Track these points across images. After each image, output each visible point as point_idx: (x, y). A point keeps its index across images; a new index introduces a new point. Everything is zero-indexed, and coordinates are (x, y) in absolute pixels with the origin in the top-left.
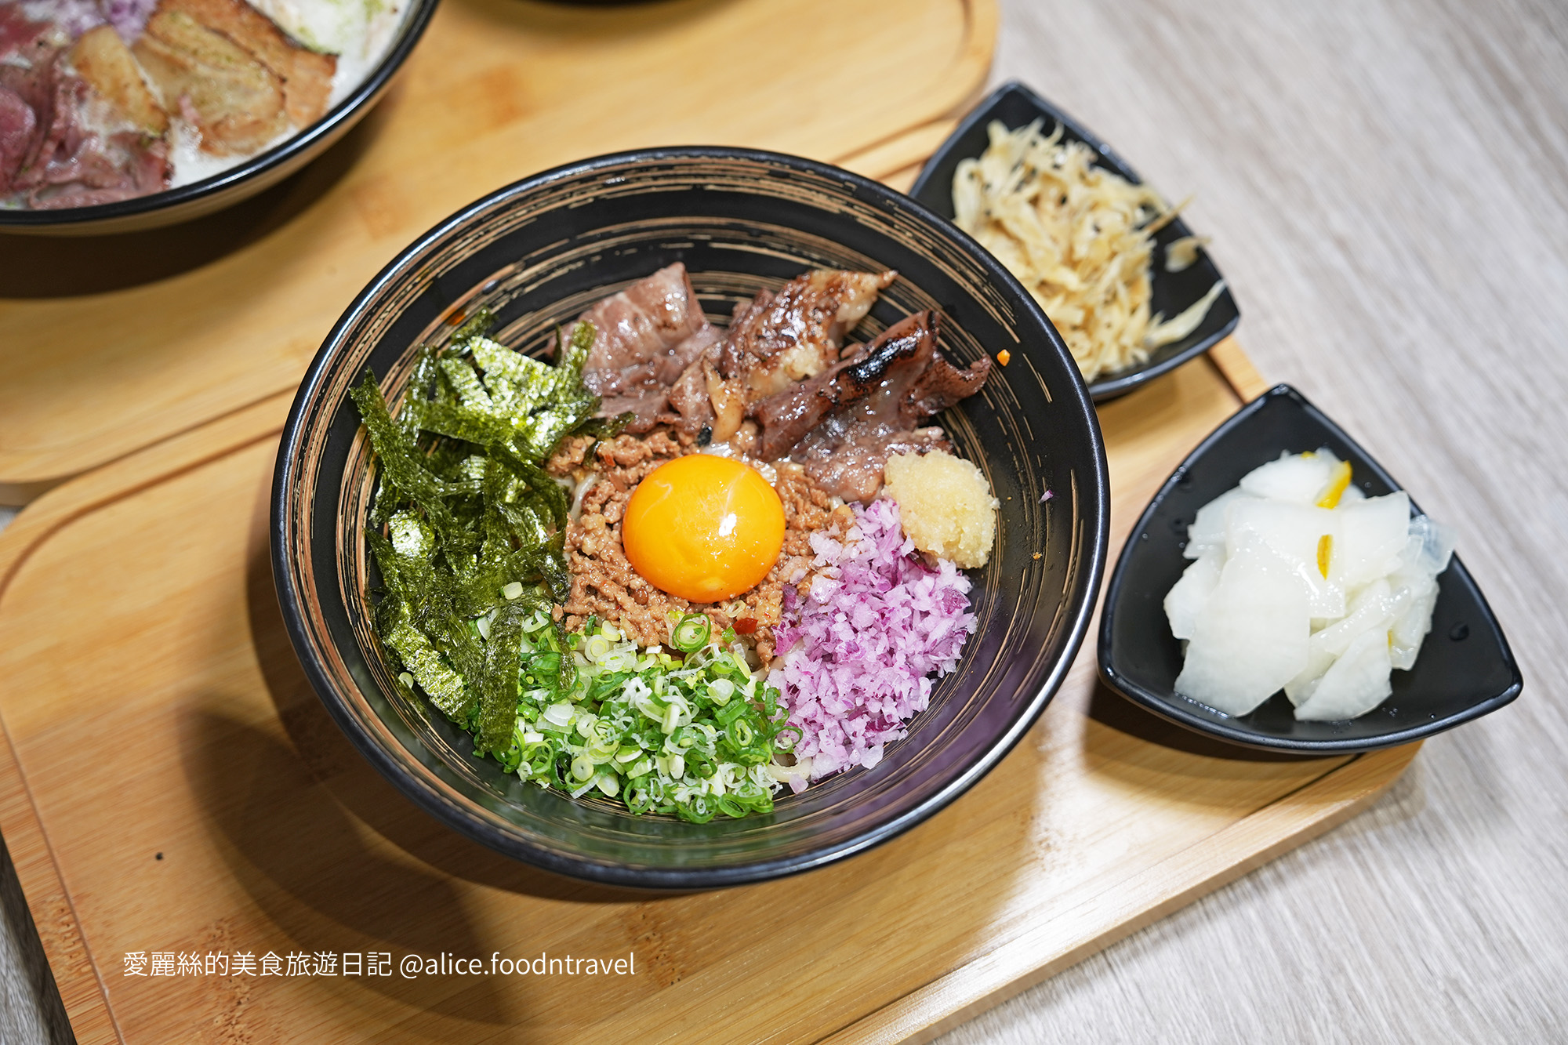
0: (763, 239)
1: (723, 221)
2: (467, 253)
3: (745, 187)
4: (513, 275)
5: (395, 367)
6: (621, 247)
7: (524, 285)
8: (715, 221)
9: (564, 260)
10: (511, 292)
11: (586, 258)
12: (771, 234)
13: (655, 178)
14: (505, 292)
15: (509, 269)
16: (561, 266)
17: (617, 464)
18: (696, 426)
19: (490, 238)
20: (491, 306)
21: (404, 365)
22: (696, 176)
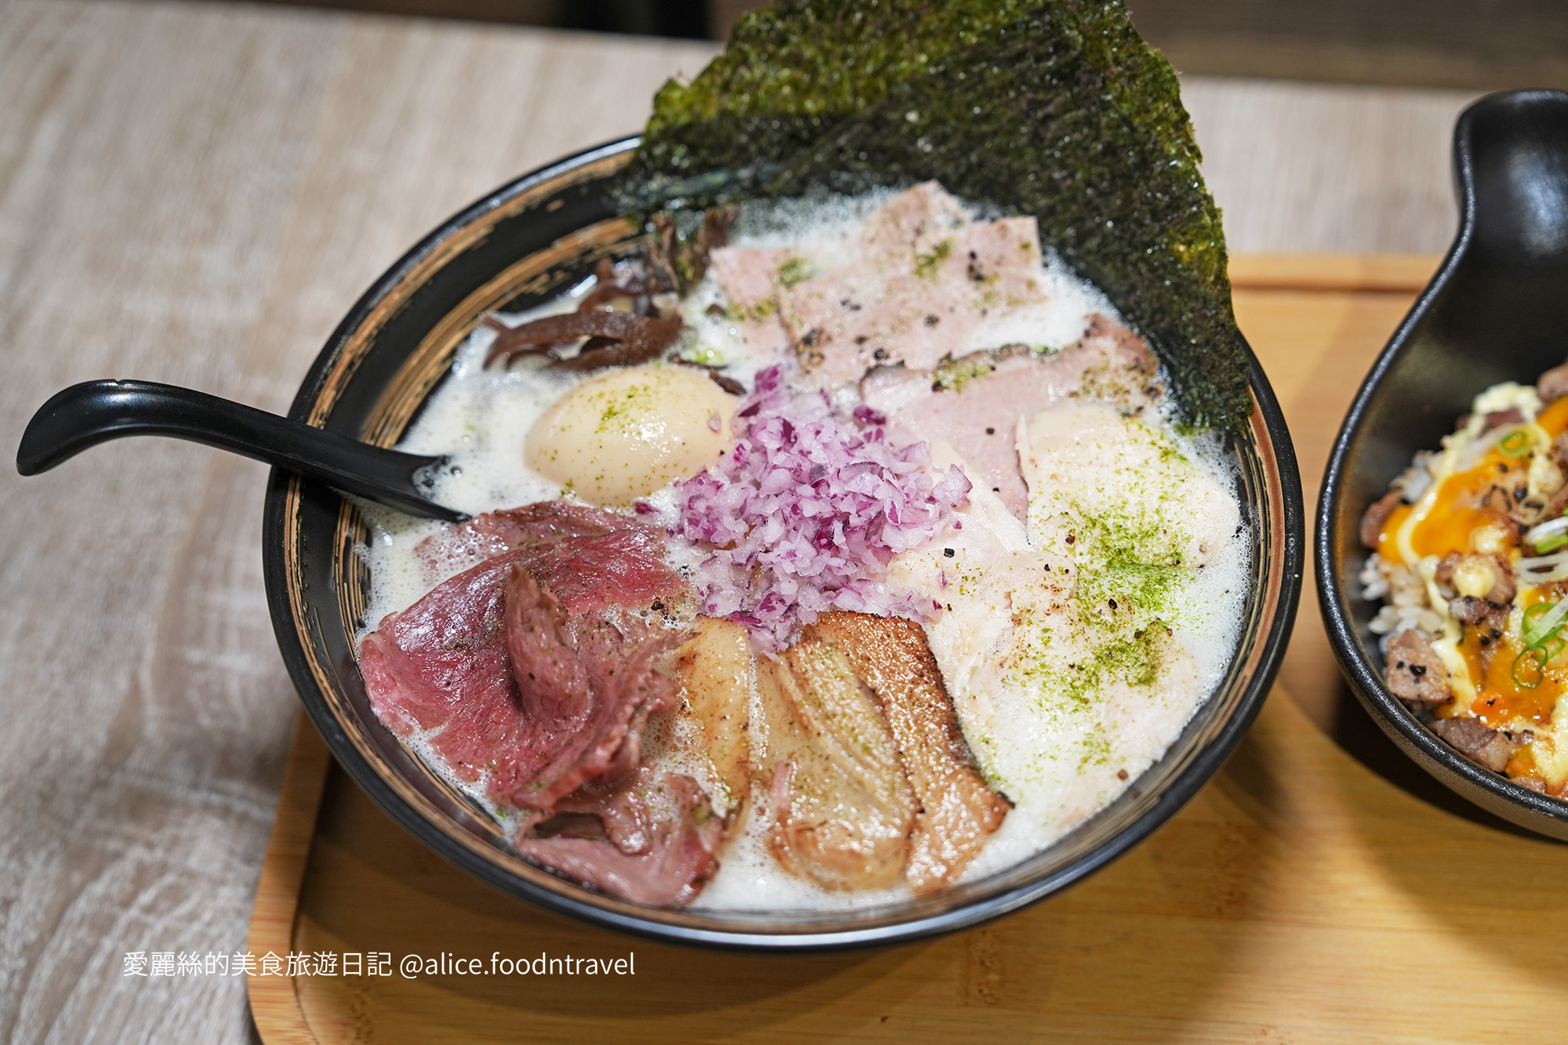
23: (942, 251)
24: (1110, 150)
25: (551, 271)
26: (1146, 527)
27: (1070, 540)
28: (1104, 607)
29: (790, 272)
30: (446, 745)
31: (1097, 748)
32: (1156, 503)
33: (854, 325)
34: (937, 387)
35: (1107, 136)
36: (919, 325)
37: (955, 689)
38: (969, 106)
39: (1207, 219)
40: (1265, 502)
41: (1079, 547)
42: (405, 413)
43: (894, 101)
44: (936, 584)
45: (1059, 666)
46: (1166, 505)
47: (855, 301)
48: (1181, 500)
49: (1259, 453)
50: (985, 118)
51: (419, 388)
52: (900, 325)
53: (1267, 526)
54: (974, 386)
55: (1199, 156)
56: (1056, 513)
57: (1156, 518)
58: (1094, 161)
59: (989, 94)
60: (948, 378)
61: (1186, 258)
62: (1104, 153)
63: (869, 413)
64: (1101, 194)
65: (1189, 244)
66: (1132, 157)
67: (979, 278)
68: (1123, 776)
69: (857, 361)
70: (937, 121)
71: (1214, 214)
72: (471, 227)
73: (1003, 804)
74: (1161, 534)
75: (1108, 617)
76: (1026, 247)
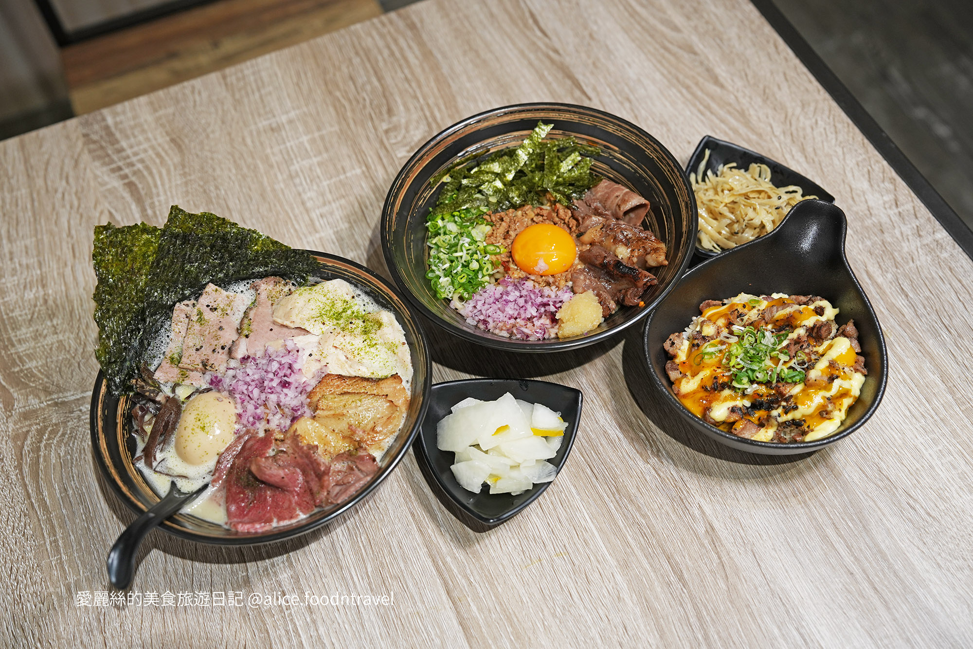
0: (669, 219)
1: (669, 203)
2: (610, 130)
3: (680, 199)
4: (615, 151)
5: (561, 132)
6: (645, 179)
7: (615, 158)
8: (668, 201)
9: (631, 165)
10: (611, 155)
11: (636, 172)
12: (671, 220)
13: (669, 171)
14: (609, 153)
15: (617, 149)
16: (629, 165)
17: (557, 212)
18: (582, 230)
19: (620, 134)
20: (602, 152)
21: (563, 134)
22: (676, 183)
23: (200, 313)
24: (212, 247)
25: (124, 429)
26: (331, 305)
27: (324, 324)
28: (351, 325)
29: (176, 361)
30: (281, 518)
31: (392, 348)
32: (325, 299)
33: (206, 351)
34: (247, 336)
35: (207, 244)
36: (220, 333)
37: (354, 374)
38: (167, 275)
39: (254, 235)
40: (346, 271)
41: (327, 323)
42: (151, 493)
43: (148, 296)
44: (318, 363)
45: (361, 345)
46: (328, 296)
47: (198, 347)
48: (329, 292)
49: (330, 265)
50: (174, 274)
51: (144, 485)
52: (217, 338)
53: (354, 274)
54: (253, 327)
55: (236, 224)
56: (313, 323)
57: (329, 301)
58: (211, 253)
59: (170, 267)
60: (246, 332)
61: (259, 248)
62: (212, 249)
63: (244, 358)
64: (221, 258)
65: (256, 245)
66: (219, 242)
67: (216, 309)
68: (404, 344)
69: (222, 356)
70: (162, 289)
71: (254, 232)
72: (100, 438)
73: (395, 377)
74: (336, 302)
75: (354, 326)
76: (216, 290)
